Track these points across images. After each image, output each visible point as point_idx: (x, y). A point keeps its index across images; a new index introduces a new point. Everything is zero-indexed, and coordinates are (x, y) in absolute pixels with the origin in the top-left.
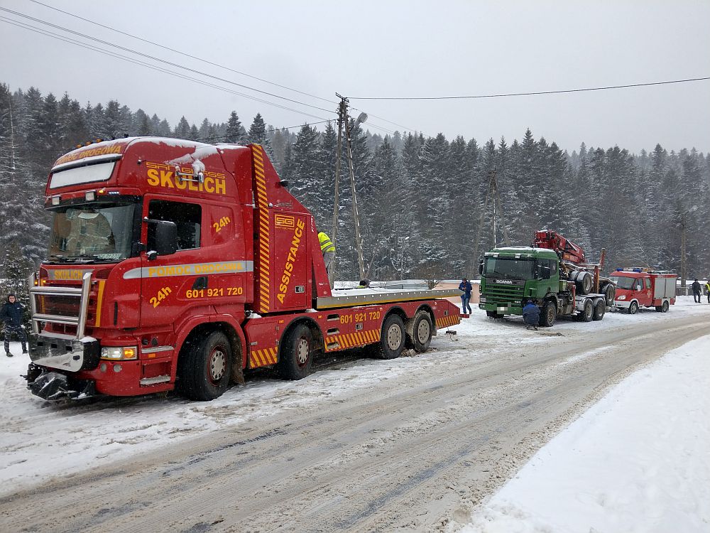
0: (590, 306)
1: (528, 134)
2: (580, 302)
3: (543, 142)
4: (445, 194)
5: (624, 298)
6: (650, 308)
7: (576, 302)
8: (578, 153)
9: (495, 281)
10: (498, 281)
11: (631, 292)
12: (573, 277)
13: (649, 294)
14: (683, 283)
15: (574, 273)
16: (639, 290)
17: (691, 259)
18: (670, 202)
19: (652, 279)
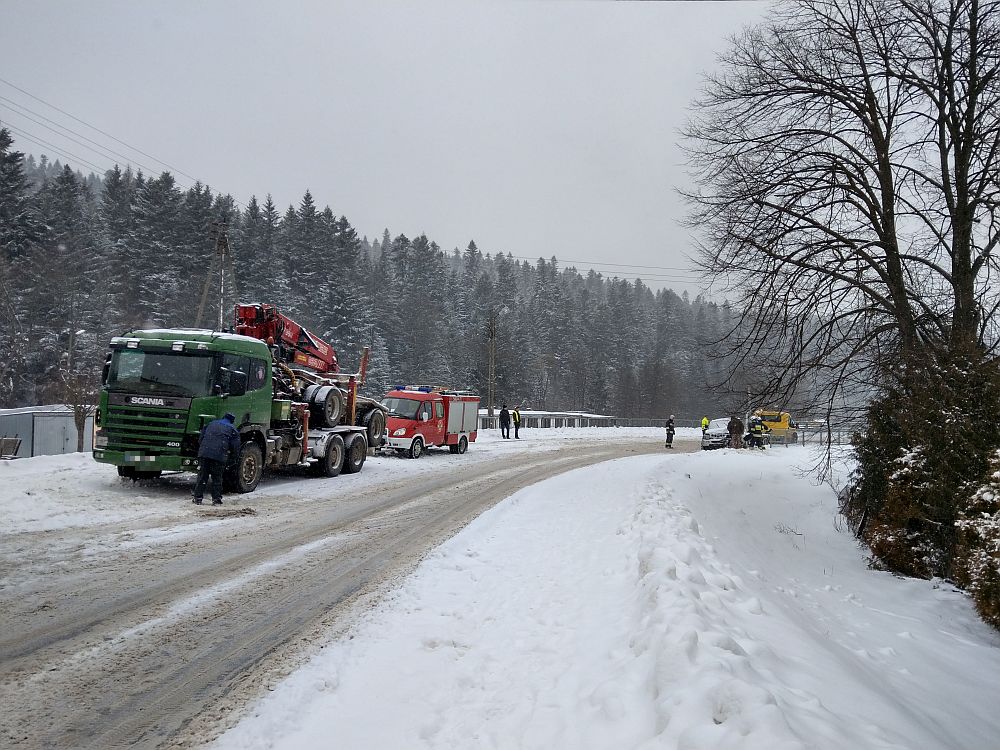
0: (339, 448)
1: (308, 198)
2: (319, 442)
3: (328, 214)
4: (172, 270)
5: (402, 432)
6: (442, 448)
7: (310, 442)
8: (381, 241)
9: (128, 400)
10: (135, 400)
11: (413, 424)
12: (309, 396)
13: (440, 427)
14: (491, 412)
15: (312, 388)
16: (426, 420)
17: (503, 383)
18: (483, 312)
19: (446, 402)
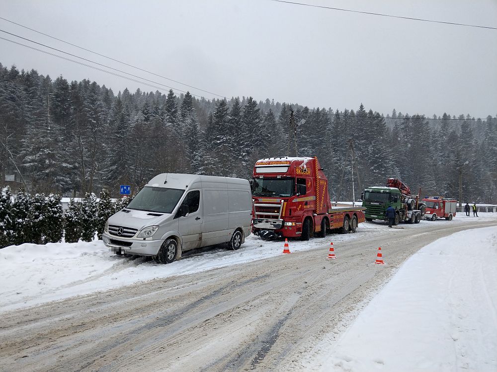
0: (414, 216)
1: (362, 107)
3: (371, 112)
5: (429, 212)
6: (442, 218)
7: (408, 214)
9: (370, 203)
10: (372, 203)
11: (433, 210)
12: (406, 202)
13: (442, 211)
14: (460, 205)
15: (406, 199)
16: (437, 208)
17: (466, 190)
18: (453, 152)
19: (444, 203)
